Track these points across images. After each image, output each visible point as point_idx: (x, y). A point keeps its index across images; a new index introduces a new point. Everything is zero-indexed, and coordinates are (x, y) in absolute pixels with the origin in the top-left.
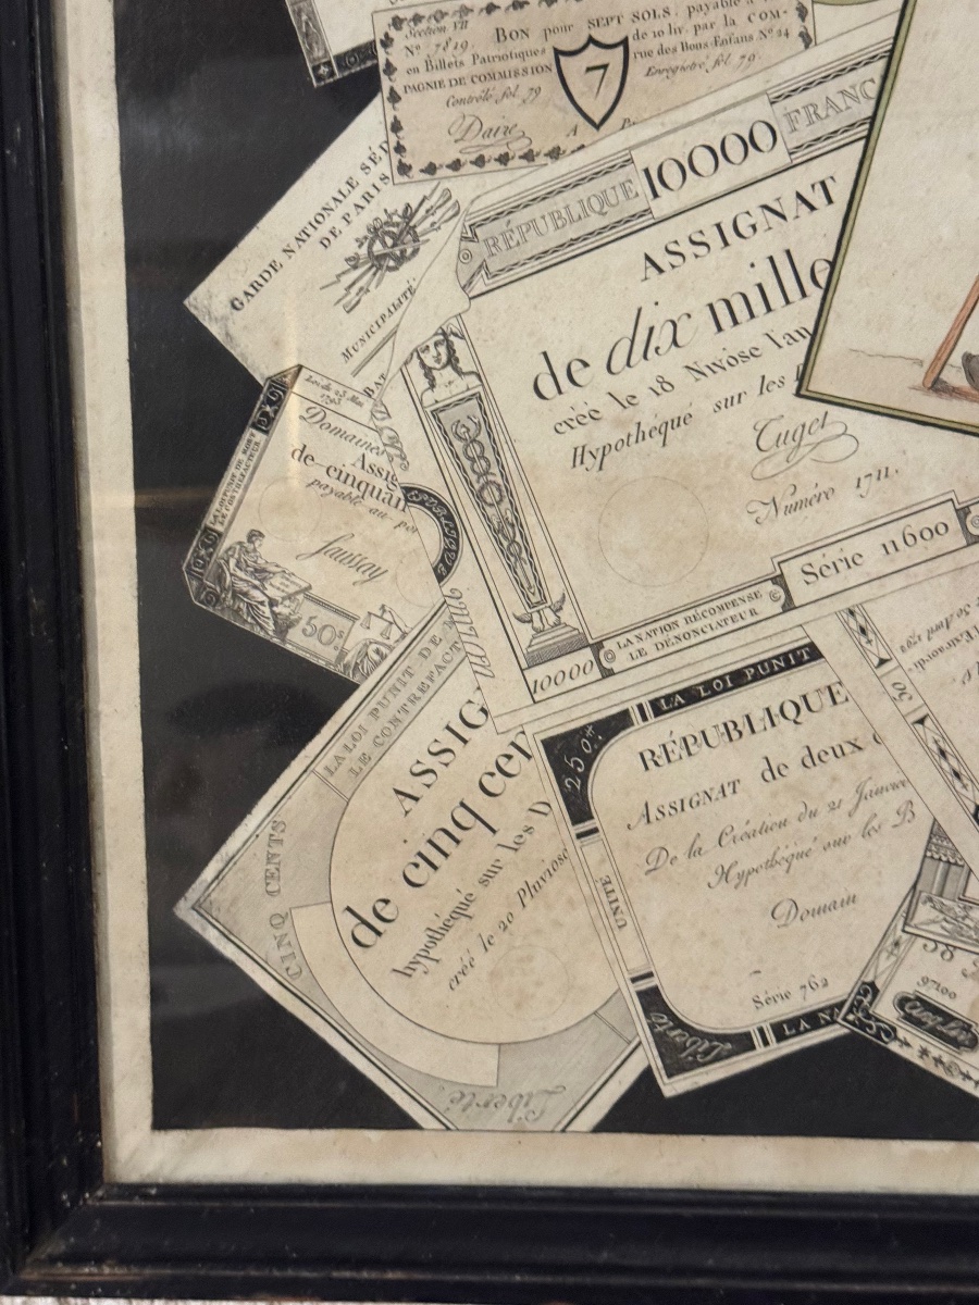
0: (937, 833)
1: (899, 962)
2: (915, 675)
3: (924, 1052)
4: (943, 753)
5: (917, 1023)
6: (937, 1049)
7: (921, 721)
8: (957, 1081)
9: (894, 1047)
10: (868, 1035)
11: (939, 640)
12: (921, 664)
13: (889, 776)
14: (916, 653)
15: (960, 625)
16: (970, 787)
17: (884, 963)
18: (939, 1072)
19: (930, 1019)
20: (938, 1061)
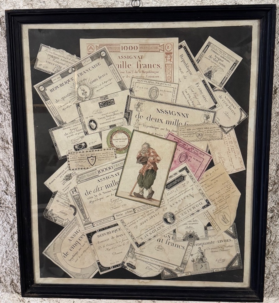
0: (131, 245)
1: (127, 259)
2: (129, 227)
4: (132, 236)
5: (129, 266)
6: (131, 269)
7: (129, 232)
8: (133, 273)
9: (126, 269)
10: (123, 267)
11: (131, 223)
12: (129, 226)
13: (126, 238)
14: (129, 225)
15: (134, 222)
16: (135, 240)
17: (125, 259)
18: (131, 271)
19: (130, 265)
20: (131, 270)
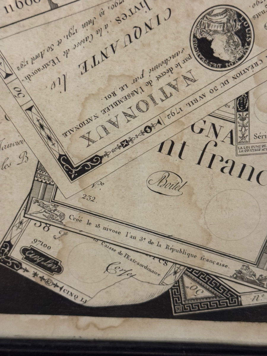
0: (40, 168)
1: (23, 231)
2: (26, 84)
3: (35, 274)
4: (42, 126)
5: (32, 261)
6: (41, 273)
7: (30, 109)
8: (52, 288)
9: (20, 272)
10: (7, 266)
11: (39, 63)
12: (28, 77)
13: (14, 138)
14: (26, 71)
15: (48, 56)
16: (56, 145)
17: (15, 232)
18: (43, 283)
19: (38, 259)
20: (42, 278)
